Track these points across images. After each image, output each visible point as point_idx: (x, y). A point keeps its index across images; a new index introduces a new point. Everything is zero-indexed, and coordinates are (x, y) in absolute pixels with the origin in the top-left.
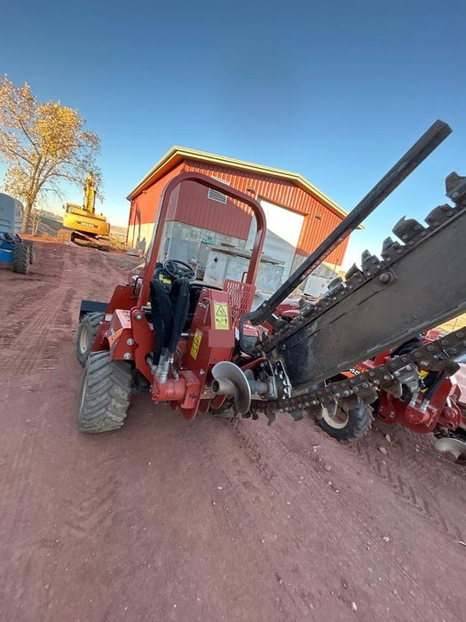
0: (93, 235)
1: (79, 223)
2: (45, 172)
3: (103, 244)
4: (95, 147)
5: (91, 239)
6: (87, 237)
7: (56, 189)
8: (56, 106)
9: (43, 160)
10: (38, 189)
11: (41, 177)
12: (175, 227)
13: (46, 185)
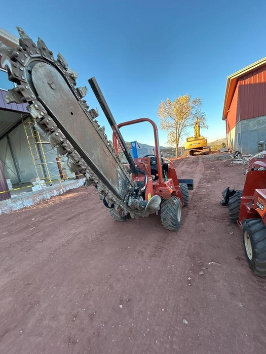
0: (201, 148)
1: (191, 145)
2: (180, 128)
3: (206, 151)
4: (199, 104)
5: (200, 150)
6: (198, 150)
7: (186, 133)
8: (178, 99)
9: (179, 123)
10: (179, 136)
11: (180, 131)
12: (242, 125)
13: (182, 133)
